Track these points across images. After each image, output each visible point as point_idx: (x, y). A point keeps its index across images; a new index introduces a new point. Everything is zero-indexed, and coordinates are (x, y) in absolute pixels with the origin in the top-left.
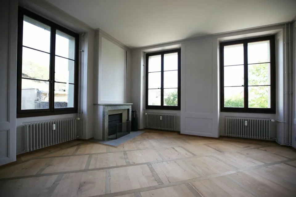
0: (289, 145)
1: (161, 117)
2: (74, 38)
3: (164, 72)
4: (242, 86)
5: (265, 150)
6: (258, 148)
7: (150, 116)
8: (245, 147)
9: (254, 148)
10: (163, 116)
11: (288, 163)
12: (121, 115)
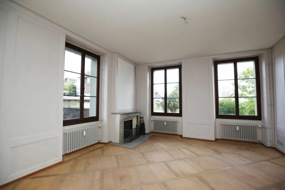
0: (274, 146)
1: (165, 122)
2: (97, 60)
3: (167, 84)
4: (234, 97)
5: (254, 151)
6: (248, 149)
7: (155, 122)
8: (237, 149)
9: (245, 149)
10: (167, 122)
11: (271, 161)
12: (131, 121)
